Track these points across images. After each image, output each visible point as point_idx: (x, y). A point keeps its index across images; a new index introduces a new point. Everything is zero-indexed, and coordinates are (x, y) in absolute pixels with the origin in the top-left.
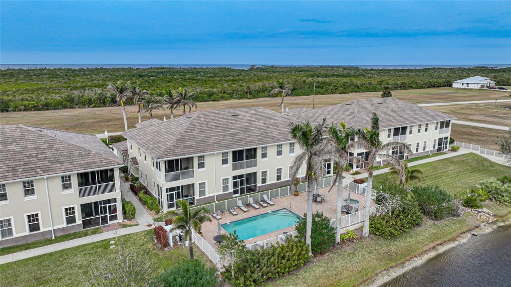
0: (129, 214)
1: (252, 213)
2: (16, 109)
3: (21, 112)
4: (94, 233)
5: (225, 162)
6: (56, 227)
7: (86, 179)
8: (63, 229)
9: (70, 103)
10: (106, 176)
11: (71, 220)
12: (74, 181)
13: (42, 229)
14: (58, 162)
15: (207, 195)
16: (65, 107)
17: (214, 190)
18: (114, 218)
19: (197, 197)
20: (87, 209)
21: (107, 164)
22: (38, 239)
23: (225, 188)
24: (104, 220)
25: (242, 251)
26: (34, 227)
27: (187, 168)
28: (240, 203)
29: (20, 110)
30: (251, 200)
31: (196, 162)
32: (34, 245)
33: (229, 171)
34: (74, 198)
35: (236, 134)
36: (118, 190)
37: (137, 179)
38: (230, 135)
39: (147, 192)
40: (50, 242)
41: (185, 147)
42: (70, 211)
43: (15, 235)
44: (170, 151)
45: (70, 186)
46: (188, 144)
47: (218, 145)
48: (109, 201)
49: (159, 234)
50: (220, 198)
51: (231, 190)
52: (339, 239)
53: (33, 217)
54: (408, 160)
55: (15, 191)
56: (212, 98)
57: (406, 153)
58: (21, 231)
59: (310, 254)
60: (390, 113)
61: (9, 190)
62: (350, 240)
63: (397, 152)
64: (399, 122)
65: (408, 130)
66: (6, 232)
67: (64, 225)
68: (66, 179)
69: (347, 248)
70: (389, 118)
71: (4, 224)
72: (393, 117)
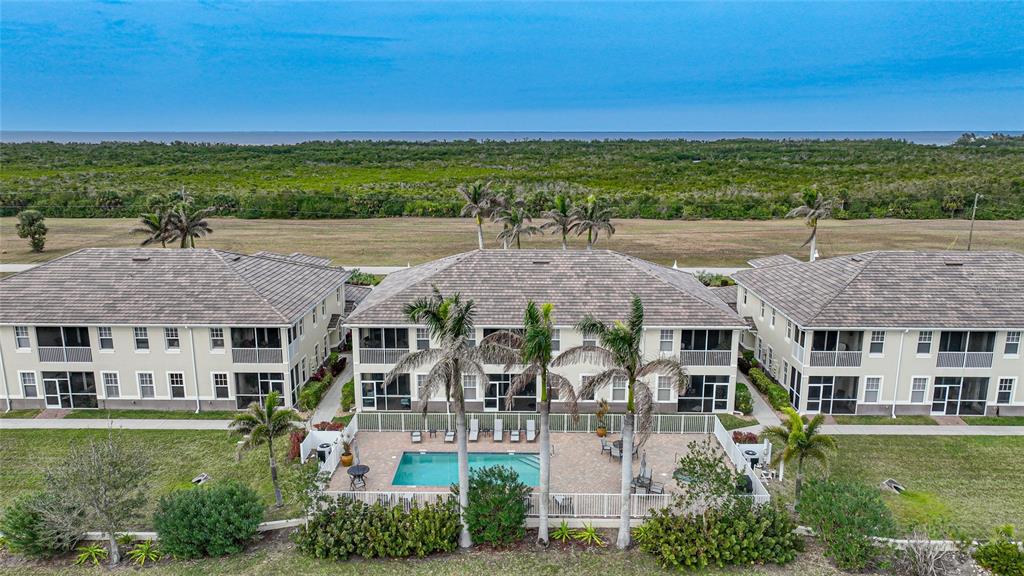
6: (202, 398)
8: (211, 403)
10: (270, 338)
11: (222, 392)
12: (227, 338)
13: (186, 397)
14: (215, 307)
15: (433, 398)
19: (415, 398)
20: (243, 381)
21: (270, 319)
22: (180, 409)
26: (178, 392)
28: (474, 425)
29: (417, 215)
30: (498, 424)
31: (413, 338)
34: (225, 361)
36: (286, 362)
40: (193, 416)
42: (220, 379)
43: (157, 397)
45: (222, 345)
48: (273, 376)
51: (480, 398)
52: (543, 534)
53: (176, 379)
54: (997, 419)
55: (157, 339)
56: (752, 212)
57: (992, 400)
58: (163, 393)
59: (466, 541)
60: (960, 291)
61: (151, 336)
62: (582, 545)
63: (954, 393)
64: (967, 317)
65: (1000, 343)
66: (147, 390)
67: (212, 397)
68: (216, 333)
69: (556, 556)
70: (943, 305)
71: (145, 379)
72: (963, 302)
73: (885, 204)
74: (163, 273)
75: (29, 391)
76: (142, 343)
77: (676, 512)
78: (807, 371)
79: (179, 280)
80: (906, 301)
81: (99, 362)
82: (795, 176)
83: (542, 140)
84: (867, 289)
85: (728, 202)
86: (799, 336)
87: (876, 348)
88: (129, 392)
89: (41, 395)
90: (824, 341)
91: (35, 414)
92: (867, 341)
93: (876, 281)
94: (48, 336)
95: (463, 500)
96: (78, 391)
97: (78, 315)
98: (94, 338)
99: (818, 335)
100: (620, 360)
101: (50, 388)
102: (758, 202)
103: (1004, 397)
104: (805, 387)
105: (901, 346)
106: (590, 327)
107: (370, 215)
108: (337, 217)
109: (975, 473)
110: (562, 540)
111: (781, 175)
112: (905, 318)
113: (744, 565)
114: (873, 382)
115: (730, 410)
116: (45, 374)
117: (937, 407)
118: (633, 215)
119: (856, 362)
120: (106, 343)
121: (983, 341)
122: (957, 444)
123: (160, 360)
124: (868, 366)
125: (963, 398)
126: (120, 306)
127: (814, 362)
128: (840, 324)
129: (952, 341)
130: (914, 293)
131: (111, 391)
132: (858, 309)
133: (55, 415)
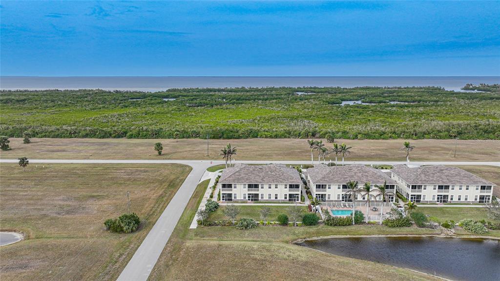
0: (303, 200)
1: (345, 209)
2: (261, 137)
3: (264, 139)
4: (292, 203)
5: (339, 188)
6: (281, 199)
7: (291, 186)
8: (283, 200)
9: (288, 134)
10: (297, 186)
11: (286, 198)
12: (288, 186)
13: (278, 199)
14: (284, 180)
15: (331, 199)
16: (285, 137)
17: (334, 197)
18: (298, 200)
19: (327, 199)
20: (290, 195)
21: (298, 183)
22: (276, 201)
23: (338, 198)
24: (295, 200)
25: (330, 216)
26: (276, 198)
27: (325, 188)
28: (342, 205)
29: (263, 137)
30: (347, 205)
31: (327, 186)
32: (274, 203)
33: (341, 192)
34: (287, 191)
35: (346, 178)
36: (300, 191)
37: (309, 189)
38: (344, 178)
39: (311, 194)
40: (279, 203)
41: (324, 181)
42: (286, 195)
44: (318, 181)
45: (286, 188)
46: (326, 179)
47: (337, 181)
48: (297, 194)
49: (309, 207)
50: (335, 201)
51: (341, 199)
52: (367, 222)
53: (276, 195)
54: (450, 204)
55: (273, 186)
56: (382, 136)
57: (449, 200)
58: (273, 198)
59: (354, 223)
60: (443, 177)
61: (272, 186)
62: (373, 224)
63: (441, 198)
64: (444, 182)
65: (450, 187)
66: (270, 198)
67: (284, 199)
68: (286, 185)
69: (370, 226)
70: (439, 180)
71: (270, 195)
72: (443, 179)
73: (429, 133)
74: (268, 172)
75: (245, 198)
76: (270, 188)
77: (390, 219)
78: (410, 193)
79: (273, 173)
80: (431, 179)
81: (260, 191)
82: (394, 116)
83: (275, 87)
84: (423, 176)
85: (374, 133)
86: (408, 186)
87: (425, 189)
88: (266, 198)
89: (247, 198)
90: (414, 187)
91: (247, 203)
92: (423, 187)
93: (424, 174)
94: (250, 186)
95: (354, 216)
96: (255, 198)
97: (257, 182)
98: (260, 186)
99: (412, 186)
100: (382, 192)
101: (249, 197)
102: (384, 133)
103: (452, 199)
104: (410, 197)
105: (430, 188)
106: (376, 186)
107: (247, 137)
108: (236, 138)
109: (444, 213)
110: (369, 223)
111: (389, 115)
112: (431, 183)
113: (402, 226)
114: (424, 196)
115: (394, 202)
116: (249, 194)
117: (438, 201)
118: (340, 138)
119: (421, 192)
120: (262, 188)
121: (447, 187)
122: (441, 209)
123: (273, 191)
124: (423, 193)
125: (443, 199)
126: (264, 180)
127: (412, 191)
128: (417, 184)
129: (440, 187)
130: (433, 177)
131: (262, 198)
132: (421, 180)
133: (250, 203)
